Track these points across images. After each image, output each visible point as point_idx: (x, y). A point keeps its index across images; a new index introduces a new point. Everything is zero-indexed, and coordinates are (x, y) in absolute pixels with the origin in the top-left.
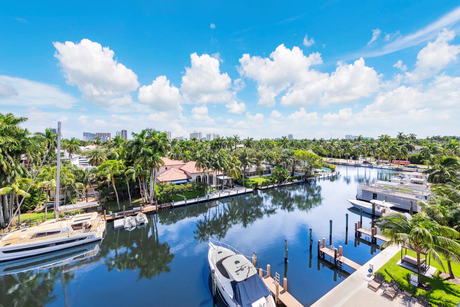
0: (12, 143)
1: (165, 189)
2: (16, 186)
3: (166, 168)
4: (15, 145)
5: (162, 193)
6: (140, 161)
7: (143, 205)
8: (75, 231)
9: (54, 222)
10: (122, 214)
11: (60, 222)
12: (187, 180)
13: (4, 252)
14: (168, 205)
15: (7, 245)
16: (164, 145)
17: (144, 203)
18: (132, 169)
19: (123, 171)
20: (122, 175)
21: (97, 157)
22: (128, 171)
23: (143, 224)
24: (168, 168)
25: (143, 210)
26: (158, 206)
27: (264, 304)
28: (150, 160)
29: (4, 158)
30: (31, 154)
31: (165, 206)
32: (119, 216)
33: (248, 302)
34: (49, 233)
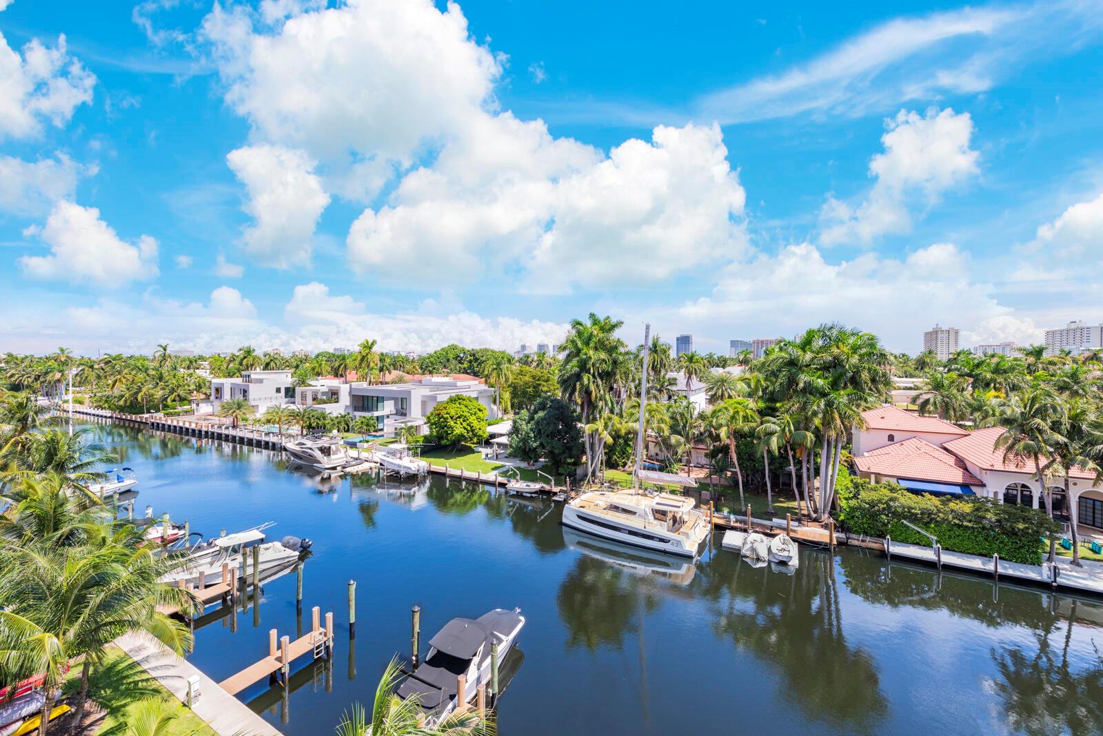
0: (604, 360)
1: (863, 495)
2: (600, 425)
3: (891, 438)
4: (606, 363)
5: (853, 503)
6: (793, 408)
7: (799, 520)
8: (656, 522)
9: (632, 495)
10: (745, 522)
11: (640, 497)
12: (964, 486)
13: (580, 517)
14: (871, 543)
15: (581, 507)
16: (869, 370)
17: (804, 515)
18: (772, 425)
19: (754, 425)
20: (752, 434)
21: (723, 391)
22: (764, 426)
23: (783, 563)
24: (897, 436)
25: (794, 531)
26: (842, 535)
28: (818, 406)
29: (594, 382)
30: (621, 378)
31: (863, 545)
32: (738, 525)
34: (625, 511)
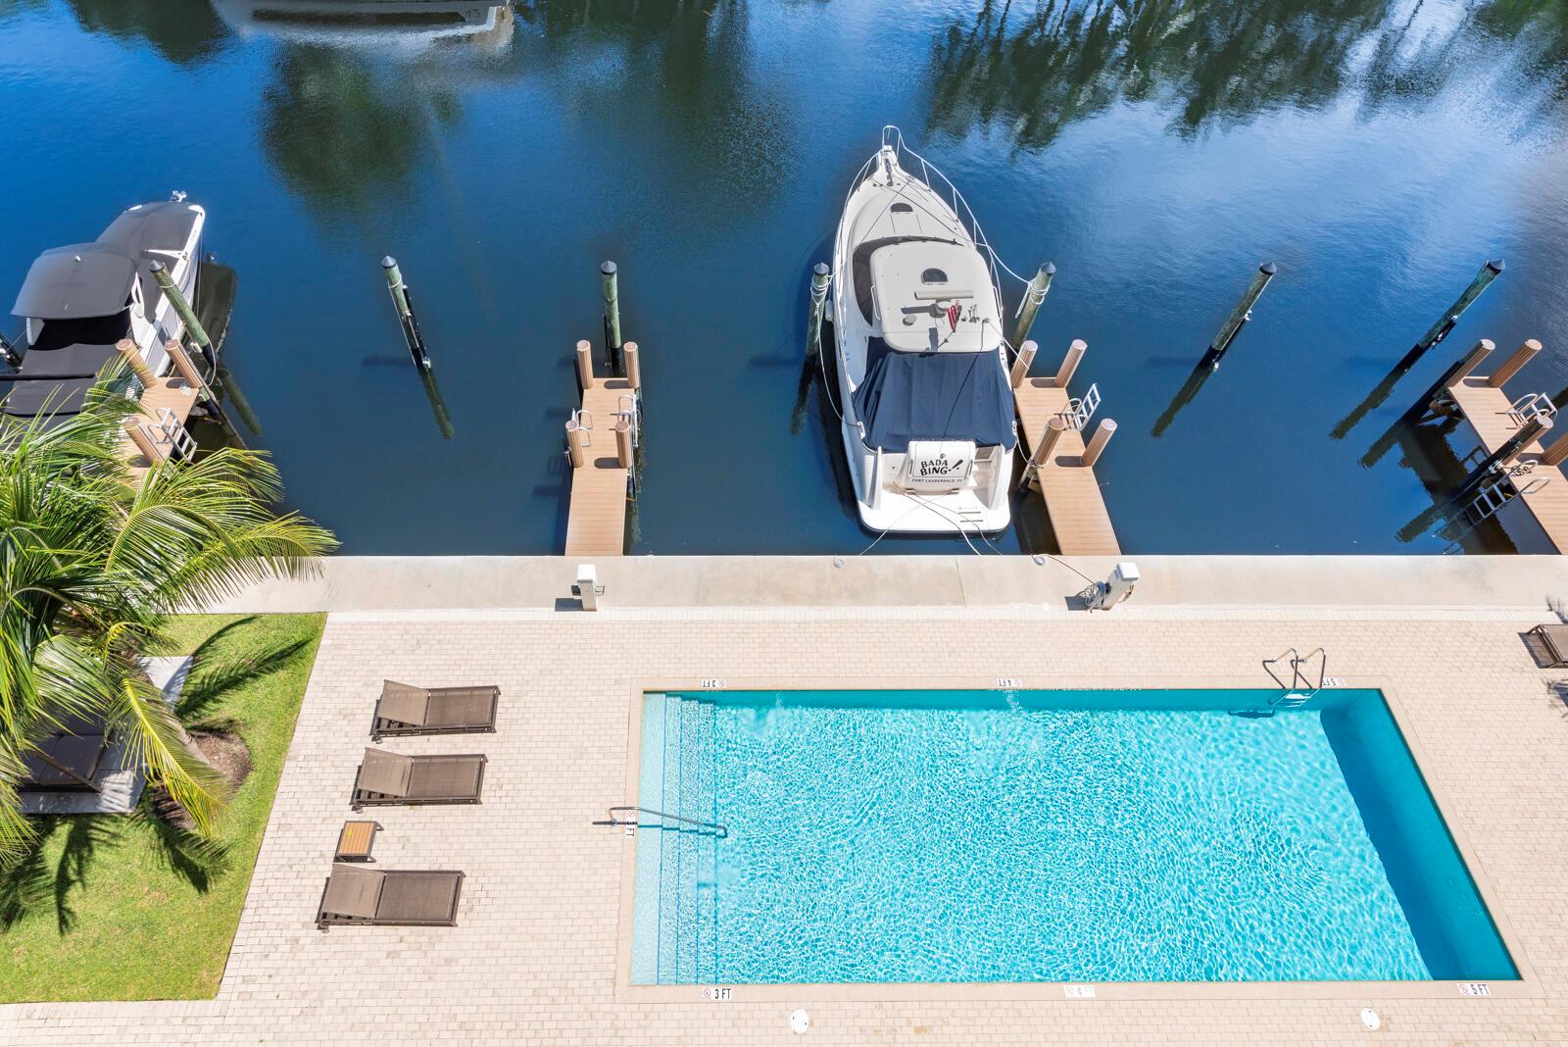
27: (961, 462)
33: (902, 430)
